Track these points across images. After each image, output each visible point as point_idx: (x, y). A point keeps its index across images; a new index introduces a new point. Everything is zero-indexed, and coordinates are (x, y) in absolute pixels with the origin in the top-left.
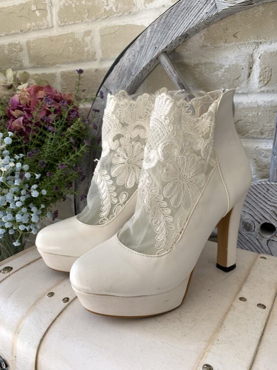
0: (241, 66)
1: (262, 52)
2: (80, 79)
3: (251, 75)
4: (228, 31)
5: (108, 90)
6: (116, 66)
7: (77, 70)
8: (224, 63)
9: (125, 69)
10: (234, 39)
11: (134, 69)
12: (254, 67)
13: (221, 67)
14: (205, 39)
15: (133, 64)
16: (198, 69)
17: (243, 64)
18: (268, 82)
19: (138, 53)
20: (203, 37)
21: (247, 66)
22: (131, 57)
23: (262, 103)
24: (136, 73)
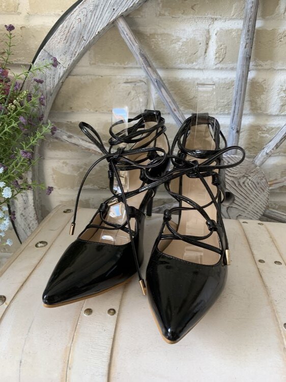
0: (199, 41)
1: (219, 29)
2: (10, 38)
3: (208, 51)
4: (187, 2)
5: (51, 56)
6: (61, 26)
7: (6, 26)
8: (181, 36)
9: (75, 32)
10: (192, 11)
11: (86, 32)
12: (210, 43)
13: (178, 39)
14: (163, 7)
15: (85, 26)
16: (153, 40)
17: (201, 39)
18: (222, 60)
19: (90, 13)
20: (161, 5)
21: (205, 41)
22: (81, 16)
23: (217, 79)
24: (88, 38)
